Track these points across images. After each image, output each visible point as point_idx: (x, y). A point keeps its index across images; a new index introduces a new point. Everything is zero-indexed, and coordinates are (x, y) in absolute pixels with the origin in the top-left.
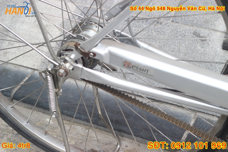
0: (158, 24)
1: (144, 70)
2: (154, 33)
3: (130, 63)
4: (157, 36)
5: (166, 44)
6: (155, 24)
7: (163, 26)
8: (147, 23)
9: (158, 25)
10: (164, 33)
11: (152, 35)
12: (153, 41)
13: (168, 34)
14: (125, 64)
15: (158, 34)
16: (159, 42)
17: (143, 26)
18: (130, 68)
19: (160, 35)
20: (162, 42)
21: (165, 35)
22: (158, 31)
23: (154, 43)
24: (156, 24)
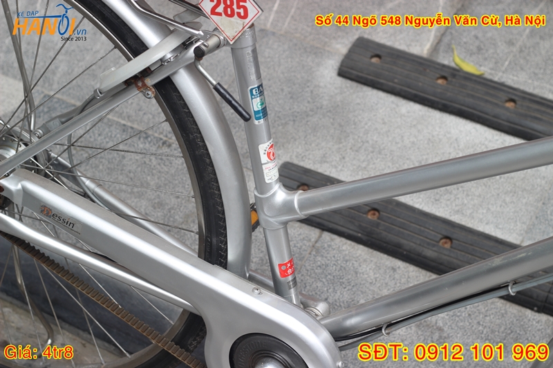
0: (165, 145)
1: (69, 223)
2: (153, 161)
3: (51, 210)
4: (158, 166)
5: (170, 182)
6: (159, 146)
7: (171, 150)
8: (146, 141)
9: (163, 148)
10: (171, 163)
11: (150, 163)
12: (149, 175)
13: (176, 167)
14: (44, 210)
15: (159, 164)
16: (158, 178)
17: (138, 145)
18: (50, 217)
19: (163, 166)
20: (163, 179)
21: (171, 167)
22: (161, 159)
23: (149, 178)
24: (161, 145)
